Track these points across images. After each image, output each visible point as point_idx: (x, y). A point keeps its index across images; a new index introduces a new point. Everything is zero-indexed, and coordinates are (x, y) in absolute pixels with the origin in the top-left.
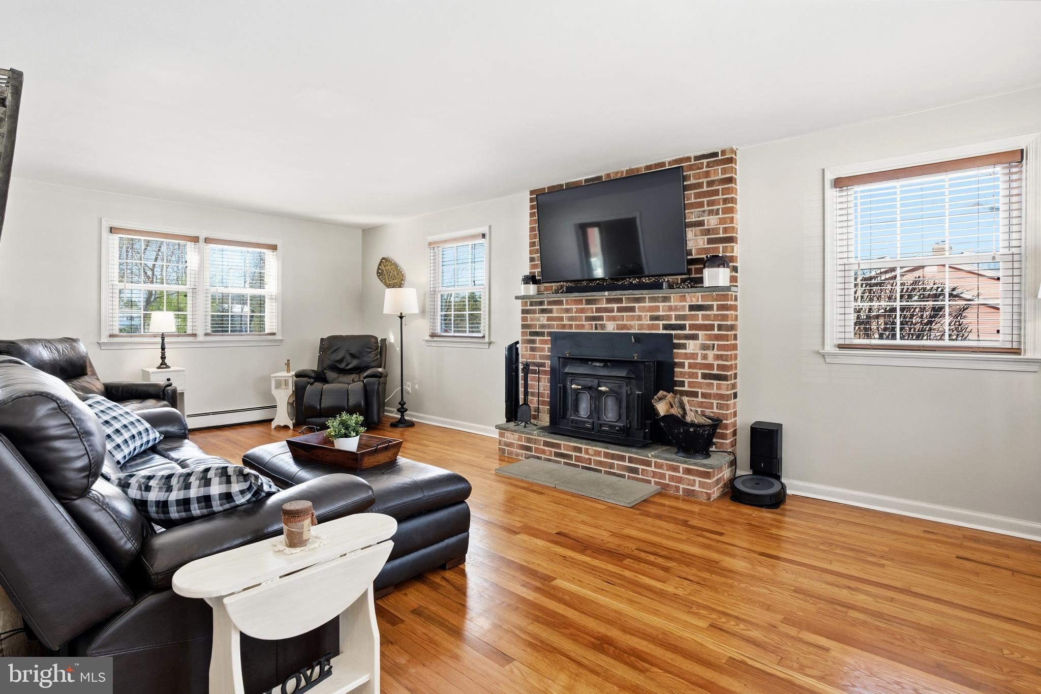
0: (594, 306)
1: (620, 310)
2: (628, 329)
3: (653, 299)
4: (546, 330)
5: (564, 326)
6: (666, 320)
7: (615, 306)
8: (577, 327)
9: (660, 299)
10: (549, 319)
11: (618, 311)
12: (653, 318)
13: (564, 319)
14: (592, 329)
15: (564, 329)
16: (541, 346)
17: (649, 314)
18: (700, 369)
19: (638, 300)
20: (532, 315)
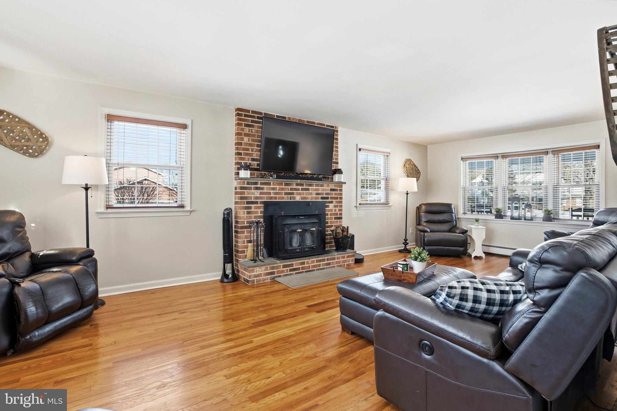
0: (289, 187)
1: (302, 189)
2: (306, 199)
3: (317, 185)
4: (259, 201)
5: (271, 198)
6: (322, 195)
7: (300, 187)
8: (280, 198)
9: (320, 185)
10: (261, 193)
11: (301, 190)
12: (317, 194)
13: (272, 194)
14: (288, 199)
15: (271, 200)
16: (256, 210)
17: (315, 192)
18: (334, 216)
19: (310, 185)
20: (248, 191)
